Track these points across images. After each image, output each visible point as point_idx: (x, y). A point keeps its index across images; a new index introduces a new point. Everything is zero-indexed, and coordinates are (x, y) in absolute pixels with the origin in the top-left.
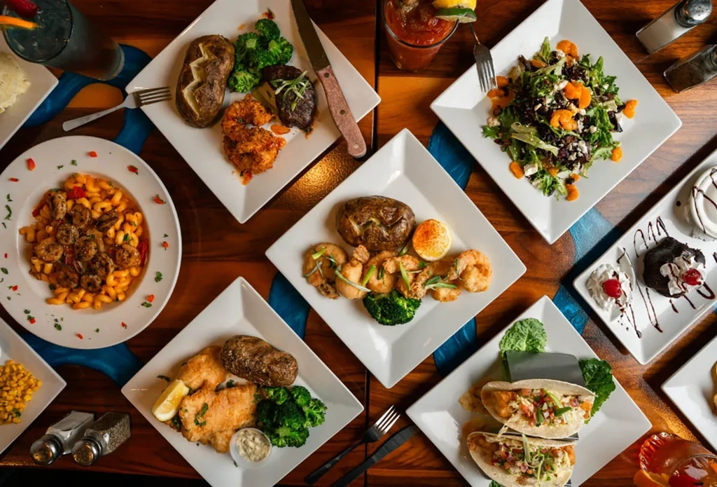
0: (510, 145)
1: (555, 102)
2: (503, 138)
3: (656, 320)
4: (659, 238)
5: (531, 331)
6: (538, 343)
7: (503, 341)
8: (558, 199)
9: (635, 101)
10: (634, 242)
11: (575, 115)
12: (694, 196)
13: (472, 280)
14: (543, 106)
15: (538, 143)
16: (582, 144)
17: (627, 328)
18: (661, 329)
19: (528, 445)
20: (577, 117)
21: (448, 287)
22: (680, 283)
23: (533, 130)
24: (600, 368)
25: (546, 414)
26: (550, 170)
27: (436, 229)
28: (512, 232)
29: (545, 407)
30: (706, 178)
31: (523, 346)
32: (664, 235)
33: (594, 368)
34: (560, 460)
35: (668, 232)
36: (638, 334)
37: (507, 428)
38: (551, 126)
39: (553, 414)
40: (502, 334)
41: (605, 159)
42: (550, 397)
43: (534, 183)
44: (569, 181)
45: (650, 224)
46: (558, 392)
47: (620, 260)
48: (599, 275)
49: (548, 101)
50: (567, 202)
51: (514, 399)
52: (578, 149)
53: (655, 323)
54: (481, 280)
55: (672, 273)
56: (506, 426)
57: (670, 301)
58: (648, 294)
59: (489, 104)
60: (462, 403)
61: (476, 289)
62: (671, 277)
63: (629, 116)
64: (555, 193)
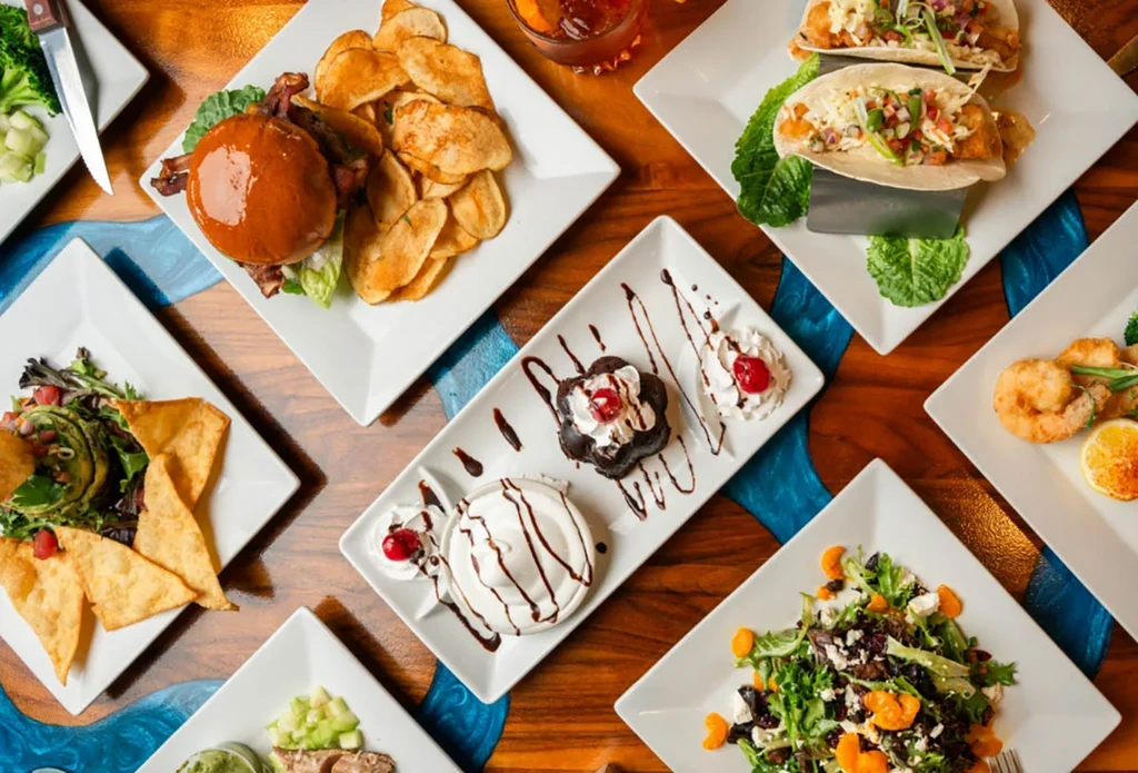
0: (965, 651)
1: (907, 743)
2: (980, 666)
3: (631, 308)
4: (637, 476)
5: (908, 282)
6: (888, 256)
7: (963, 258)
8: (859, 548)
9: (711, 748)
10: (691, 466)
11: (867, 721)
12: (590, 567)
13: (1053, 385)
14: (926, 733)
15: (934, 662)
16: (840, 663)
17: (695, 289)
18: (623, 291)
19: (939, 50)
20: (861, 717)
21: (1090, 368)
22: (623, 390)
23: (942, 683)
24: (759, 207)
25: (903, 114)
26: (886, 606)
27: (1116, 482)
28: (940, 477)
29: (903, 131)
30: (568, 603)
31: (914, 246)
32: (628, 483)
33: (769, 205)
34: (858, 17)
35: (620, 491)
36: (668, 279)
37: (971, 83)
38: (920, 697)
39: (887, 114)
40: (967, 273)
41: (769, 634)
42: (892, 148)
43: (911, 579)
44: (837, 586)
45: (662, 504)
46: (868, 159)
47: (721, 430)
48: (772, 400)
49: (921, 745)
50: (841, 543)
51: (959, 143)
52: (846, 653)
53: (635, 302)
54: (1032, 385)
55: (638, 413)
56: (973, 86)
57: (603, 348)
58: (653, 362)
59: (999, 729)
60: (1028, 127)
61: (1042, 366)
62: (637, 402)
63: (716, 720)
64: (866, 560)
